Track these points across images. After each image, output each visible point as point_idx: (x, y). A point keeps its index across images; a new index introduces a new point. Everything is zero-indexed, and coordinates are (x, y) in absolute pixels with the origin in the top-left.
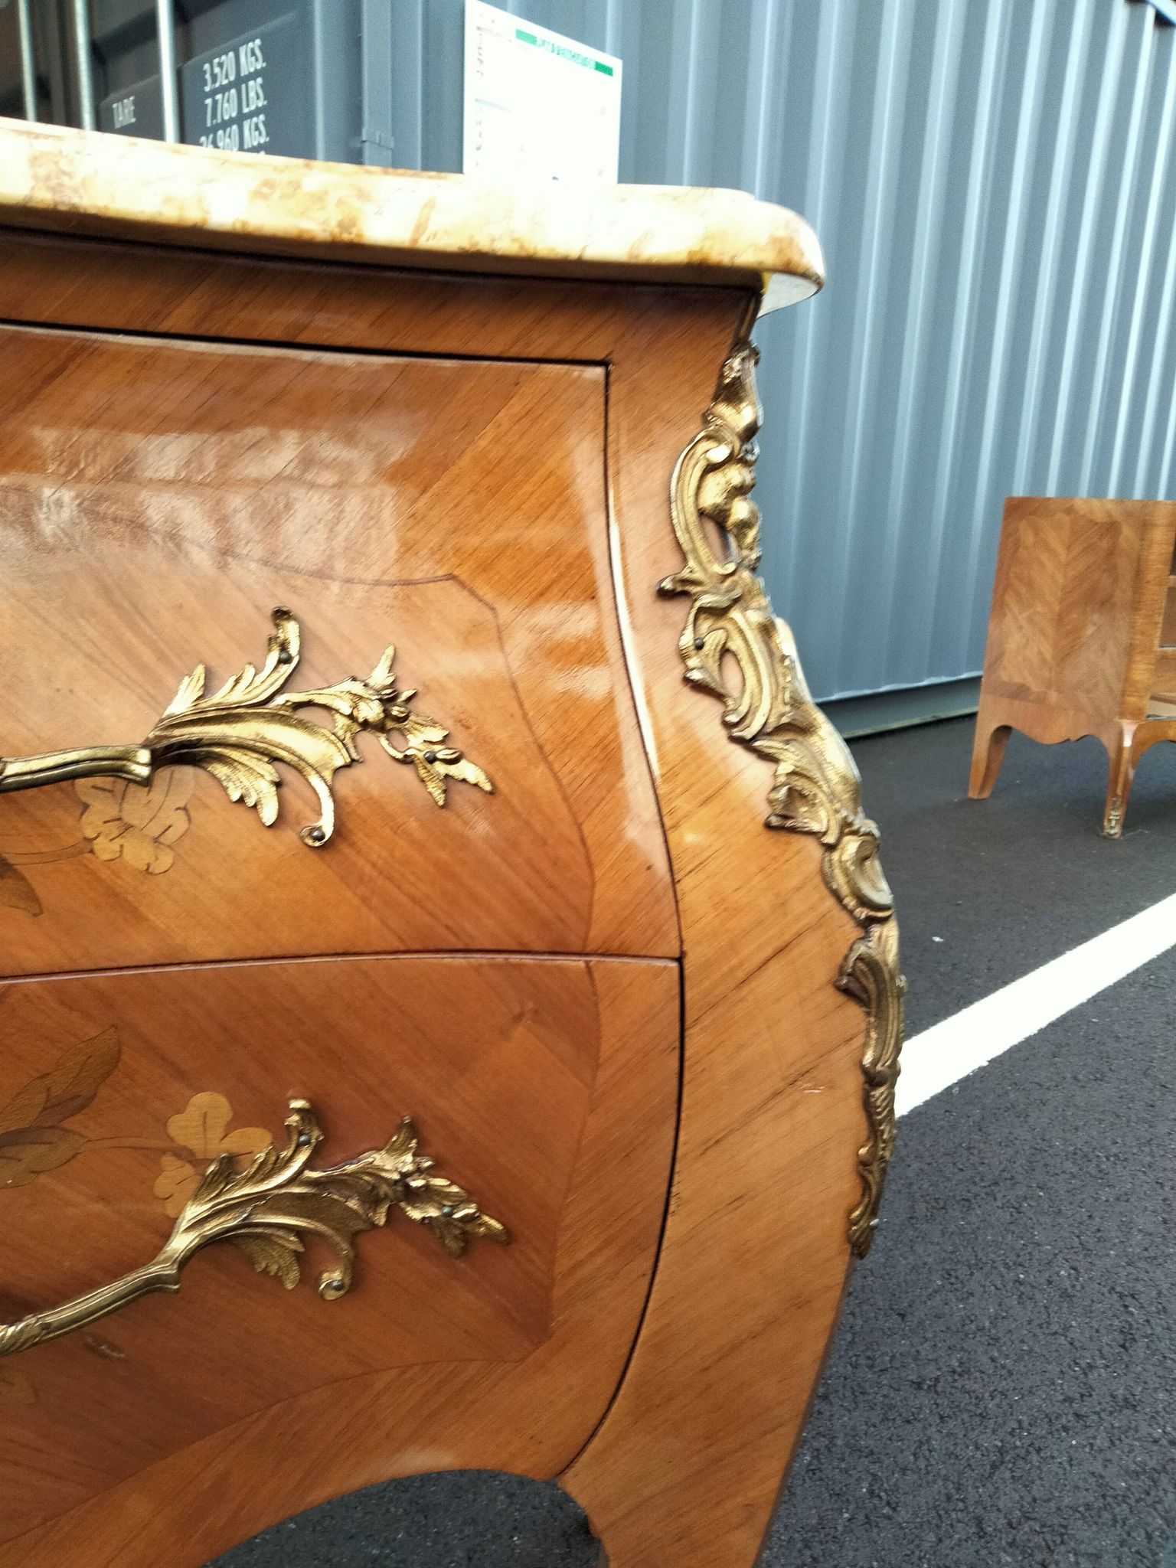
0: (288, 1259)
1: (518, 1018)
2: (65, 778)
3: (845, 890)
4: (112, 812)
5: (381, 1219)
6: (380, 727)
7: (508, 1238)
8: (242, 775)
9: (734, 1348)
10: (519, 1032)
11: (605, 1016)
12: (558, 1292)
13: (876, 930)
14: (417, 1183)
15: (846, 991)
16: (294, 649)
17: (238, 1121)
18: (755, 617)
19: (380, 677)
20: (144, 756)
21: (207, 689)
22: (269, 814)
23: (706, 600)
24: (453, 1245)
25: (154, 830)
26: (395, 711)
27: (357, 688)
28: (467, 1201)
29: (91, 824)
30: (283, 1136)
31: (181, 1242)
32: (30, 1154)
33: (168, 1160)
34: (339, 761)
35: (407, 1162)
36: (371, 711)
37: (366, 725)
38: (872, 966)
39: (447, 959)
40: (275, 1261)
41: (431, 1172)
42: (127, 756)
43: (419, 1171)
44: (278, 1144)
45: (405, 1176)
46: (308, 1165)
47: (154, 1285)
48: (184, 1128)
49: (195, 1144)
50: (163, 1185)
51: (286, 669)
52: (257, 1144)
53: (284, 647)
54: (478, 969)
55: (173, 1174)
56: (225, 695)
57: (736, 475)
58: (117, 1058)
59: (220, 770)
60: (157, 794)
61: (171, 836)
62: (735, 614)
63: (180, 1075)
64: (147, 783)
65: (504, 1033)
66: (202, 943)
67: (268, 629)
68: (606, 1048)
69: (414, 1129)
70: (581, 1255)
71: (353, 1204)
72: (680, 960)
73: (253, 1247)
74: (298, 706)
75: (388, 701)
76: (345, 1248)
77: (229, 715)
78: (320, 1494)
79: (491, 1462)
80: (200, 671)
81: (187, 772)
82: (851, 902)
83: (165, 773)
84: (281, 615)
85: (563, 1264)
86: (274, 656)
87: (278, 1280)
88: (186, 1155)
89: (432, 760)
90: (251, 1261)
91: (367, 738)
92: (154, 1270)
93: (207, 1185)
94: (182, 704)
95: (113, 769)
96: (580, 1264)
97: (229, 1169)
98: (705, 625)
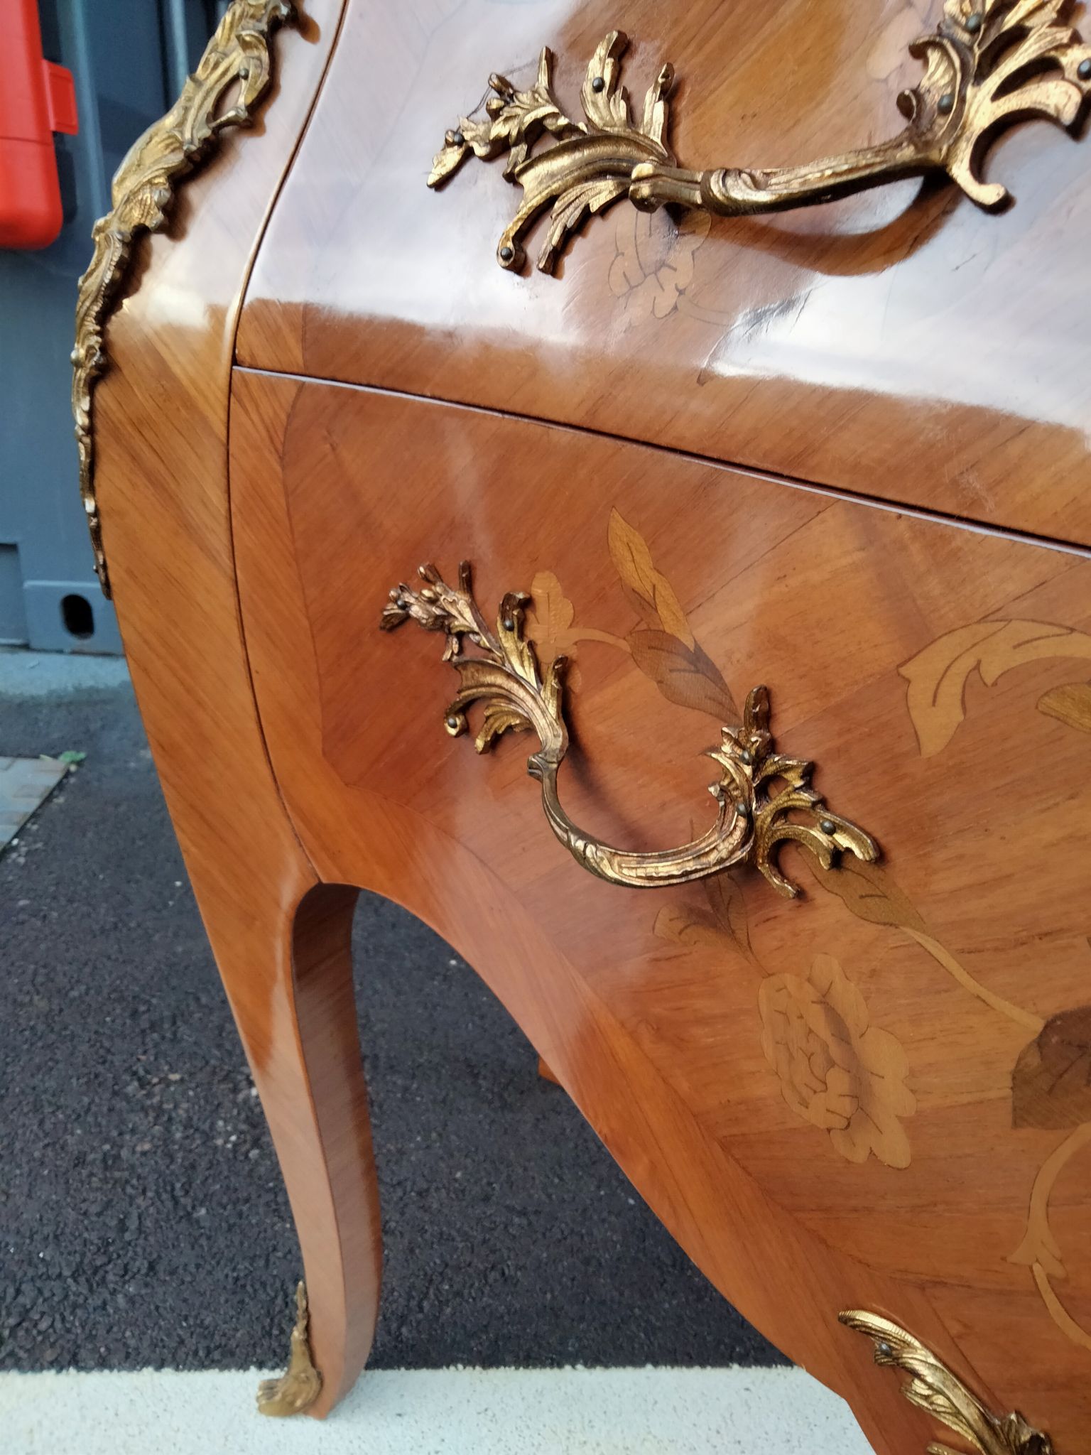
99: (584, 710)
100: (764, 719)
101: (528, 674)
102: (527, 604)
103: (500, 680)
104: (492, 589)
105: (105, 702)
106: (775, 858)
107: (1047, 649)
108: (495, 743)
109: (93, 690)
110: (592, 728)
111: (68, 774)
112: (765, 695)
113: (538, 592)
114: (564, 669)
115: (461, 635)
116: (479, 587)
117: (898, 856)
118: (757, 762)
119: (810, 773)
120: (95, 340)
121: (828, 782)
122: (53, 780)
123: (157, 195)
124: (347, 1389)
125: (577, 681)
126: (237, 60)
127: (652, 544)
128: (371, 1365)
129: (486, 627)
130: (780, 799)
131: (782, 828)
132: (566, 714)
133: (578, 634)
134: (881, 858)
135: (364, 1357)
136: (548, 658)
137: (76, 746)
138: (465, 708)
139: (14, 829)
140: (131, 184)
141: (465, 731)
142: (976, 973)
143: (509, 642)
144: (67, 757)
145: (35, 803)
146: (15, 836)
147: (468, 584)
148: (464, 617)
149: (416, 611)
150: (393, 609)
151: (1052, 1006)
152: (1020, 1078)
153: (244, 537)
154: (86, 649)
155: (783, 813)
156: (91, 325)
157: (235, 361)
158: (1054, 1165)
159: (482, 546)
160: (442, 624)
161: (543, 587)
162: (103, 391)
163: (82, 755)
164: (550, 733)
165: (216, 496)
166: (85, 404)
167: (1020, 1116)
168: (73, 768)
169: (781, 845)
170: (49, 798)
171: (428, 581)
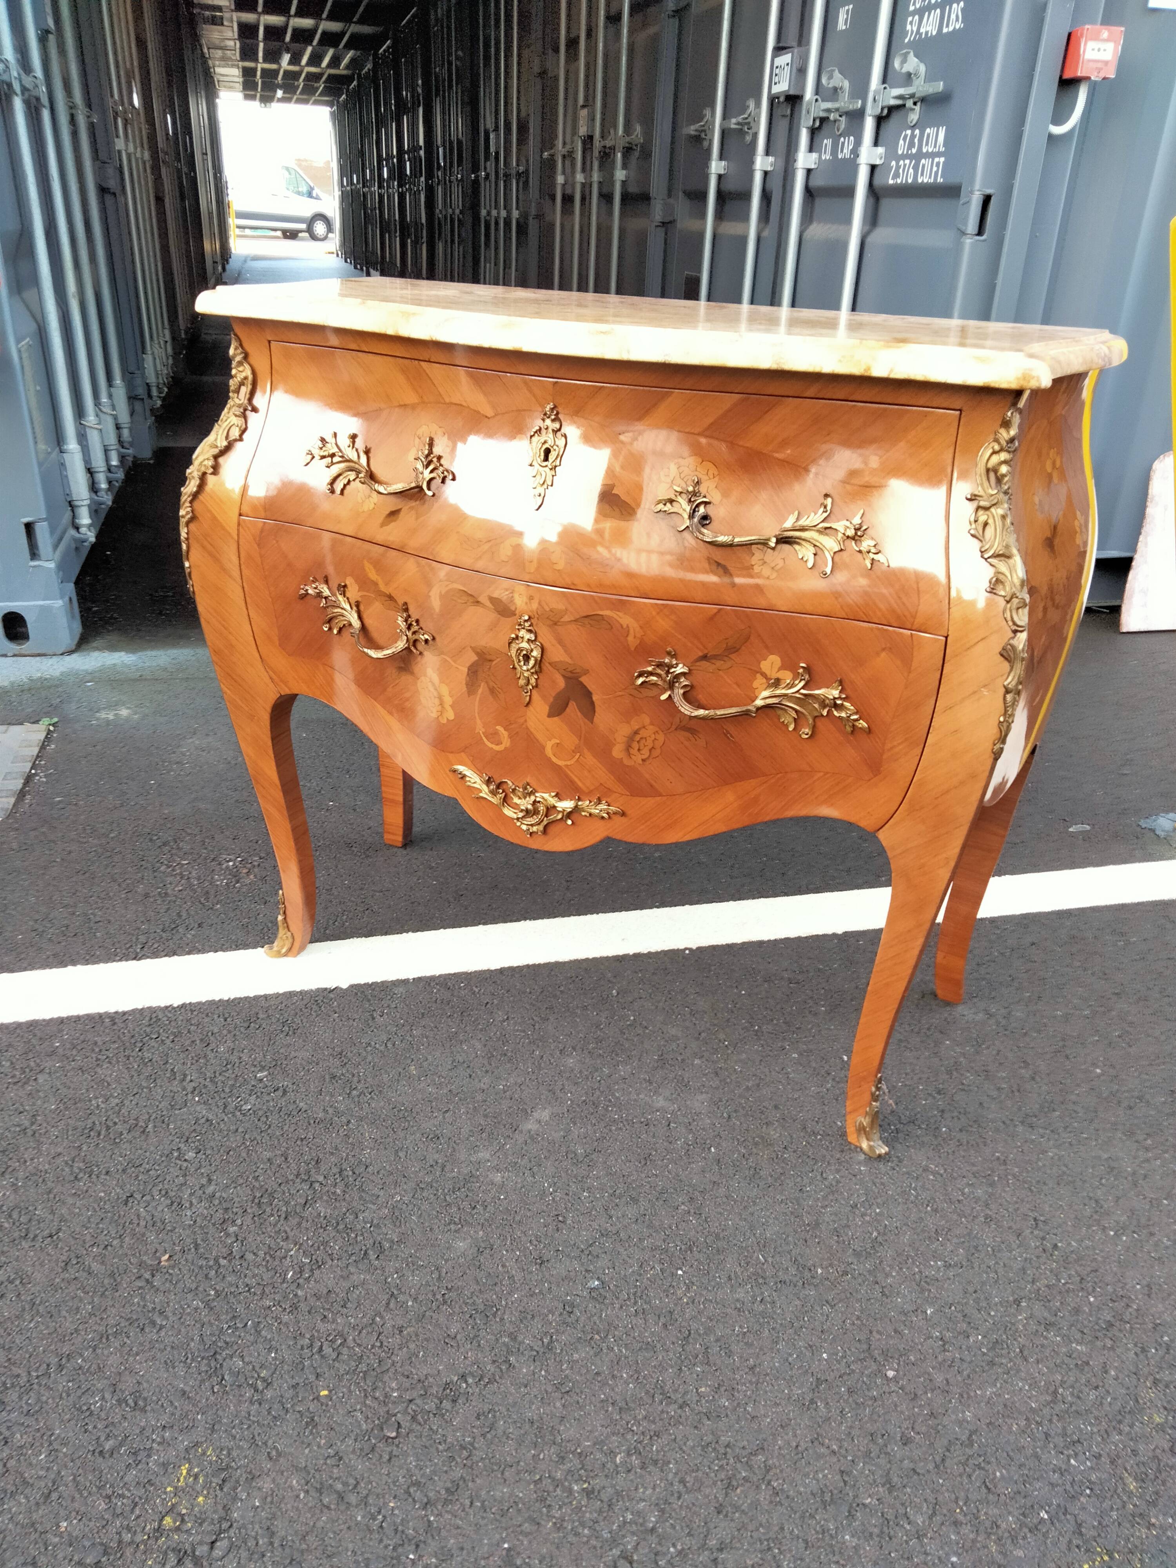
0: (792, 720)
1: (884, 649)
2: (749, 545)
3: (1009, 618)
4: (761, 557)
5: (825, 713)
6: (853, 538)
7: (869, 731)
8: (804, 549)
9: (948, 791)
10: (883, 654)
11: (915, 654)
12: (885, 757)
13: (1019, 634)
14: (839, 702)
15: (1002, 655)
16: (829, 508)
17: (783, 667)
18: (1000, 511)
19: (857, 521)
20: (774, 540)
21: (798, 519)
22: (810, 564)
23: (982, 503)
24: (849, 729)
25: (773, 565)
26: (859, 533)
27: (848, 524)
28: (856, 713)
29: (754, 560)
30: (796, 676)
31: (759, 703)
32: (719, 663)
33: (758, 675)
34: (837, 549)
35: (836, 693)
36: (850, 533)
37: (848, 537)
38: (1013, 647)
39: (862, 624)
40: (788, 719)
41: (844, 699)
42: (769, 540)
43: (840, 698)
44: (794, 679)
45: (835, 698)
46: (803, 688)
47: (747, 713)
48: (765, 666)
49: (768, 673)
50: (756, 684)
51: (825, 515)
52: (787, 676)
53: (825, 507)
54: (872, 629)
55: (759, 681)
56: (803, 522)
57: (1004, 456)
58: (749, 638)
59: (797, 547)
60: (776, 553)
61: (778, 567)
62: (993, 510)
63: (767, 647)
64: (773, 549)
65: (878, 654)
66: (781, 604)
67: (822, 500)
68: (915, 664)
69: (841, 683)
70: (895, 743)
71: (816, 706)
72: (946, 637)
73: (780, 712)
74: (826, 528)
75: (857, 530)
76: (811, 721)
77: (803, 529)
78: (790, 813)
79: (852, 819)
80: (796, 513)
81: (786, 547)
82: (1010, 623)
83: (779, 546)
84: (826, 496)
85: (888, 746)
86: (822, 509)
87: (787, 726)
88: (764, 675)
89: (869, 552)
90: (779, 718)
91: (848, 542)
92: (749, 708)
93: (769, 686)
94: (788, 524)
95: (764, 543)
96: (894, 747)
97: (777, 683)
98: (981, 512)
99: (365, 616)
100: (406, 610)
101: (347, 607)
102: (345, 586)
103: (339, 610)
104: (334, 583)
105: (56, 686)
106: (414, 646)
107: (450, 587)
108: (340, 630)
109: (41, 680)
110: (368, 622)
111: (49, 732)
112: (406, 604)
113: (348, 583)
114: (358, 605)
115: (326, 598)
116: (330, 583)
117: (437, 639)
118: (406, 621)
119: (417, 621)
120: (189, 509)
121: (422, 624)
122: (42, 736)
123: (210, 463)
124: (302, 948)
125: (362, 608)
126: (234, 420)
127: (375, 567)
128: (311, 942)
129: (334, 595)
130: (413, 630)
131: (415, 637)
132: (360, 617)
133: (360, 594)
134: (434, 639)
135: (309, 937)
136: (353, 602)
137: (48, 714)
138: (330, 621)
139: (30, 765)
140: (200, 459)
141: (330, 629)
142: (455, 661)
143: (340, 598)
144: (46, 721)
145: (35, 750)
146: (32, 768)
147: (326, 582)
148: (326, 592)
149: (310, 592)
150: (303, 592)
151: (468, 665)
152: (467, 685)
153: (246, 572)
154: (23, 652)
155: (414, 633)
156: (188, 504)
157: (240, 515)
158: (477, 703)
159: (330, 570)
160: (319, 595)
161: (349, 581)
162: (191, 525)
163: (56, 720)
164: (356, 624)
165: (235, 559)
166: (186, 530)
167: (469, 695)
168: (52, 728)
169: (415, 641)
170: (43, 747)
171: (313, 582)
